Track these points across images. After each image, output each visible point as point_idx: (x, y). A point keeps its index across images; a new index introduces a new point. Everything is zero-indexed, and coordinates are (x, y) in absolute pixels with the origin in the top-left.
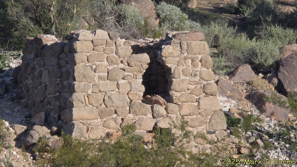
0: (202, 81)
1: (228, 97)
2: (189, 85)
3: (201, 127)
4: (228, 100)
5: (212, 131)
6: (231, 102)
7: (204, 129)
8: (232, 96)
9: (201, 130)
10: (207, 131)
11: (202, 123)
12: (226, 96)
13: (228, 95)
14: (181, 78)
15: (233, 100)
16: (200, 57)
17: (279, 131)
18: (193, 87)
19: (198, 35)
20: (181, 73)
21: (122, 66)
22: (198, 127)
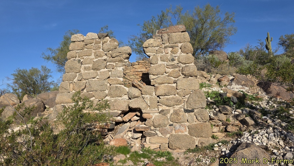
0: (180, 64)
1: (242, 85)
2: (166, 69)
3: (179, 106)
4: (242, 87)
5: (190, 109)
6: (245, 88)
7: (181, 108)
8: (245, 84)
9: (178, 108)
10: (184, 110)
11: (178, 102)
12: (240, 85)
13: (242, 84)
14: (158, 63)
15: (246, 87)
16: (180, 45)
17: (277, 108)
18: (171, 70)
19: (179, 27)
20: (159, 59)
21: (105, 57)
22: (175, 106)
